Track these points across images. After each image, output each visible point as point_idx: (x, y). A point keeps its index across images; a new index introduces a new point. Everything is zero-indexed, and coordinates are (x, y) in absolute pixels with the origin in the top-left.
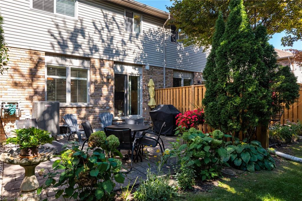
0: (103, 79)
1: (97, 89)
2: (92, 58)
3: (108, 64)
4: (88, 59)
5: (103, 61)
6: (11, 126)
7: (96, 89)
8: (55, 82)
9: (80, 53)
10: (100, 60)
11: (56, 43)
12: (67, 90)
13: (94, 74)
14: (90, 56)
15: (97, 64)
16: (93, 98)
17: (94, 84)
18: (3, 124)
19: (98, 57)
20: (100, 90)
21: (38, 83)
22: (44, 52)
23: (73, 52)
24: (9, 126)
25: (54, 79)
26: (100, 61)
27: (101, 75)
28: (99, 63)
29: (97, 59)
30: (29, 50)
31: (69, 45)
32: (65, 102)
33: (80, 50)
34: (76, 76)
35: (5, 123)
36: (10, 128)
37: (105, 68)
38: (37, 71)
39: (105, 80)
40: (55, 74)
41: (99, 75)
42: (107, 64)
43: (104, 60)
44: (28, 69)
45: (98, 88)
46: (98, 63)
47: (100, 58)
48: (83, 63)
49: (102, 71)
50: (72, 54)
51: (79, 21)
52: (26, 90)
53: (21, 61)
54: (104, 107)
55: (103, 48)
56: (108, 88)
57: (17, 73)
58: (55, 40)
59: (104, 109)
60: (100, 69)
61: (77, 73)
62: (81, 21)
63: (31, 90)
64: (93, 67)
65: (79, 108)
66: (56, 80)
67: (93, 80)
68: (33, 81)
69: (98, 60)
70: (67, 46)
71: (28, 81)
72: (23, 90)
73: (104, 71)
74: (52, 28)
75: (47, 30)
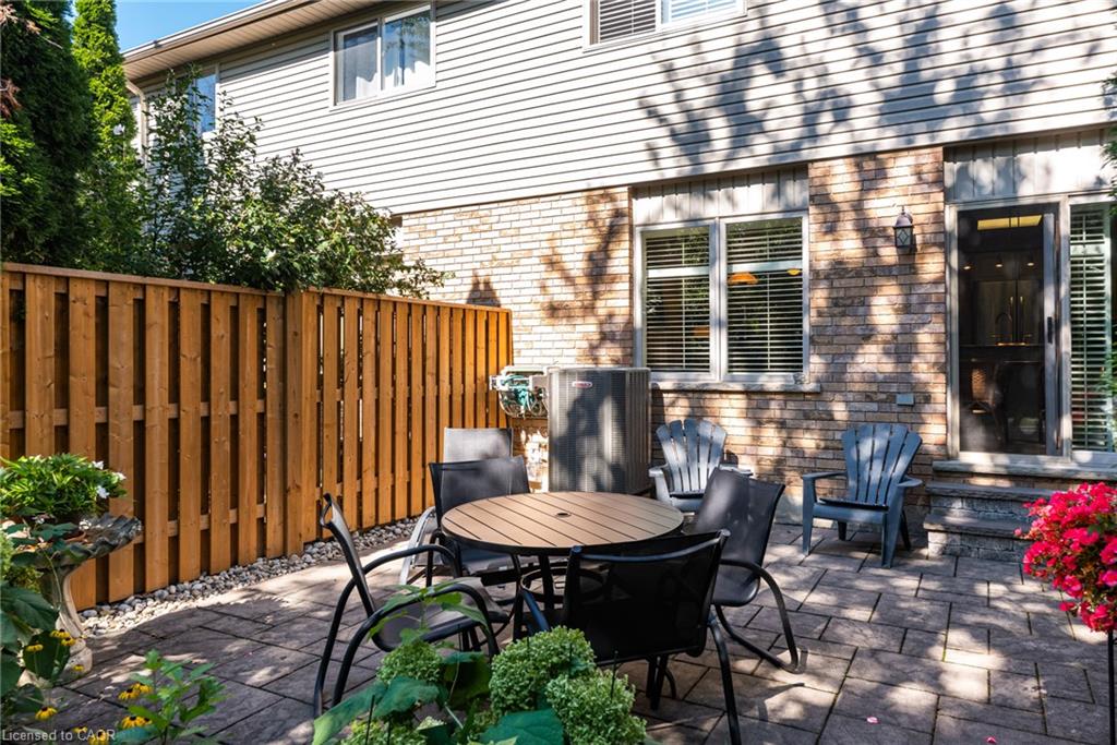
0: (876, 255)
1: (844, 306)
2: (813, 161)
3: (908, 171)
4: (799, 170)
5: (875, 159)
6: (540, 446)
7: (836, 305)
8: (681, 292)
9: (759, 153)
10: (858, 160)
11: (667, 142)
12: (712, 320)
13: (826, 233)
14: (805, 155)
15: (842, 184)
16: (824, 349)
17: (824, 284)
18: (523, 436)
19: (845, 150)
20: (861, 310)
21: (610, 303)
22: (626, 189)
23: (729, 159)
24: (537, 446)
25: (677, 281)
26: (858, 165)
27: (868, 232)
28: (856, 177)
29: (841, 161)
30: (585, 194)
31: (715, 134)
32: (706, 368)
33: (759, 139)
34: (763, 258)
35: (527, 434)
36: (536, 451)
37: (892, 193)
38: (609, 258)
39: (889, 254)
40: (681, 262)
41: (854, 235)
42: (901, 171)
43: (880, 156)
44: (580, 257)
45: (849, 302)
46: (848, 178)
47: (856, 148)
48: (778, 193)
49: (872, 214)
50: (725, 166)
51: (752, 14)
52: (578, 328)
53: (564, 234)
54: (884, 396)
55: (876, 97)
56: (908, 295)
57: (556, 274)
58: (664, 131)
59: (886, 406)
60: (858, 207)
61: (768, 242)
62: (760, 11)
63: (590, 328)
64: (821, 199)
65: (756, 397)
66: (683, 284)
67: (822, 265)
68: (596, 295)
69: (852, 160)
70: (708, 140)
71: (581, 298)
72: (569, 328)
73: (880, 213)
74: (650, 91)
75: (634, 104)
